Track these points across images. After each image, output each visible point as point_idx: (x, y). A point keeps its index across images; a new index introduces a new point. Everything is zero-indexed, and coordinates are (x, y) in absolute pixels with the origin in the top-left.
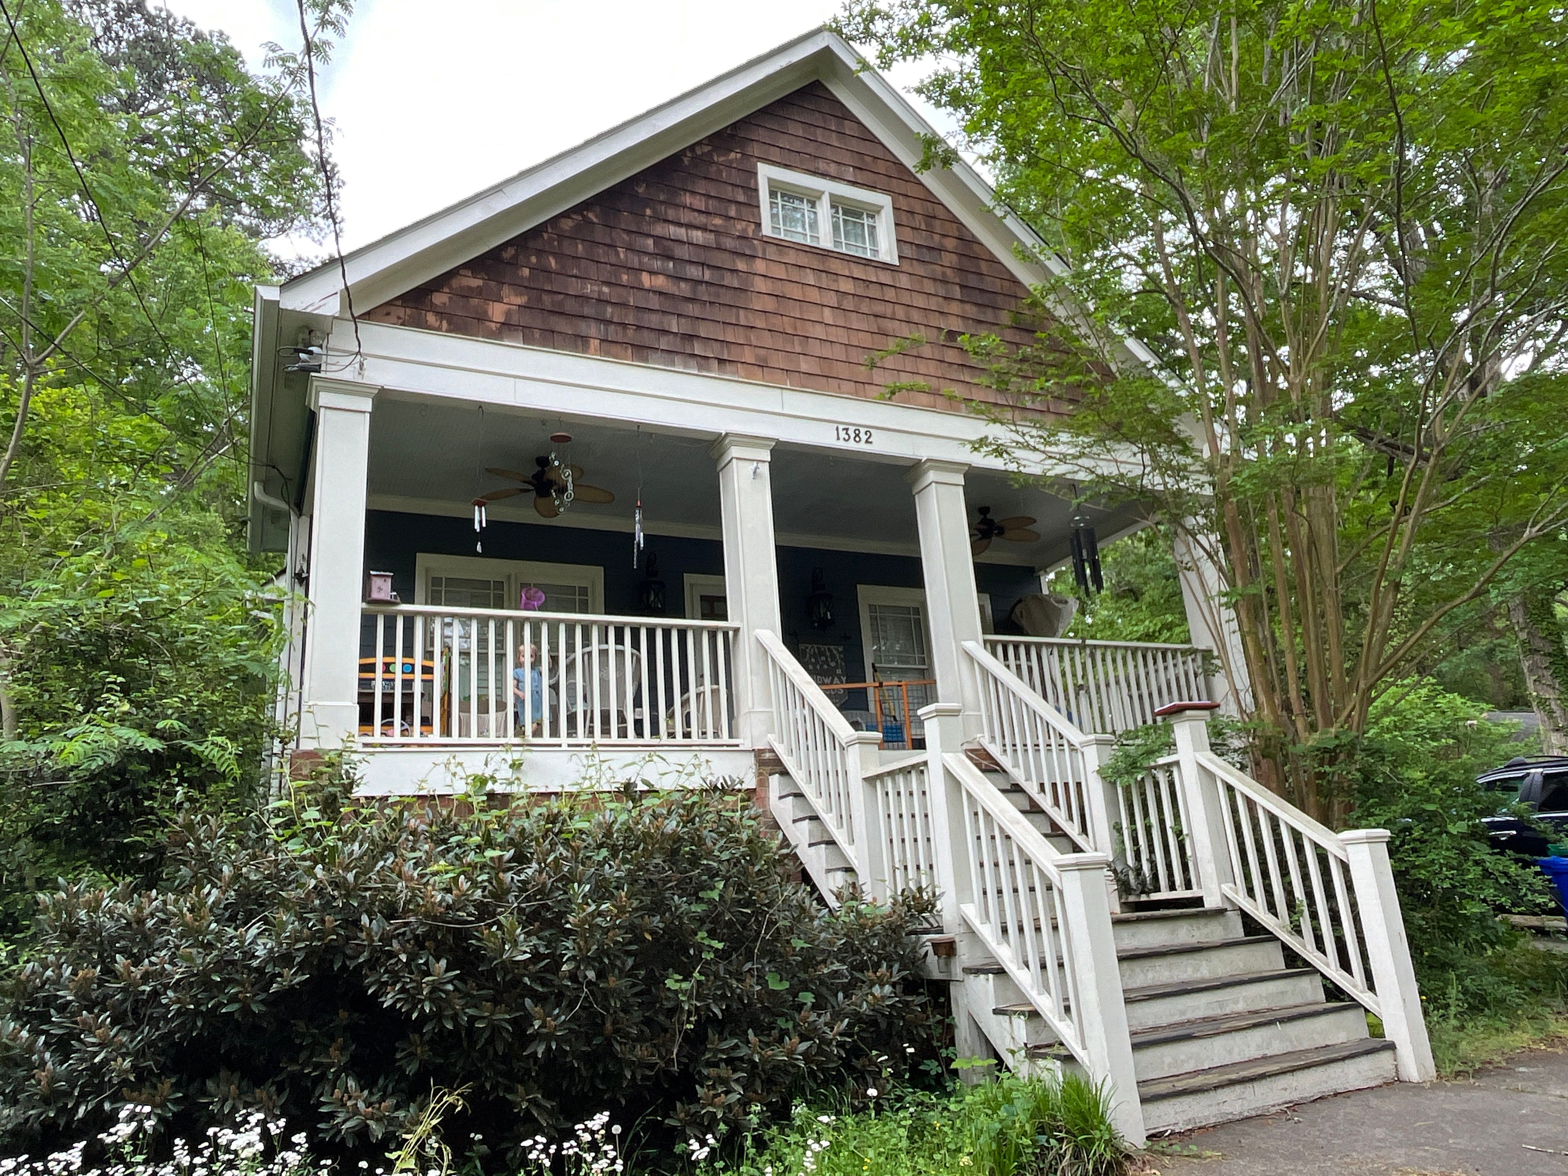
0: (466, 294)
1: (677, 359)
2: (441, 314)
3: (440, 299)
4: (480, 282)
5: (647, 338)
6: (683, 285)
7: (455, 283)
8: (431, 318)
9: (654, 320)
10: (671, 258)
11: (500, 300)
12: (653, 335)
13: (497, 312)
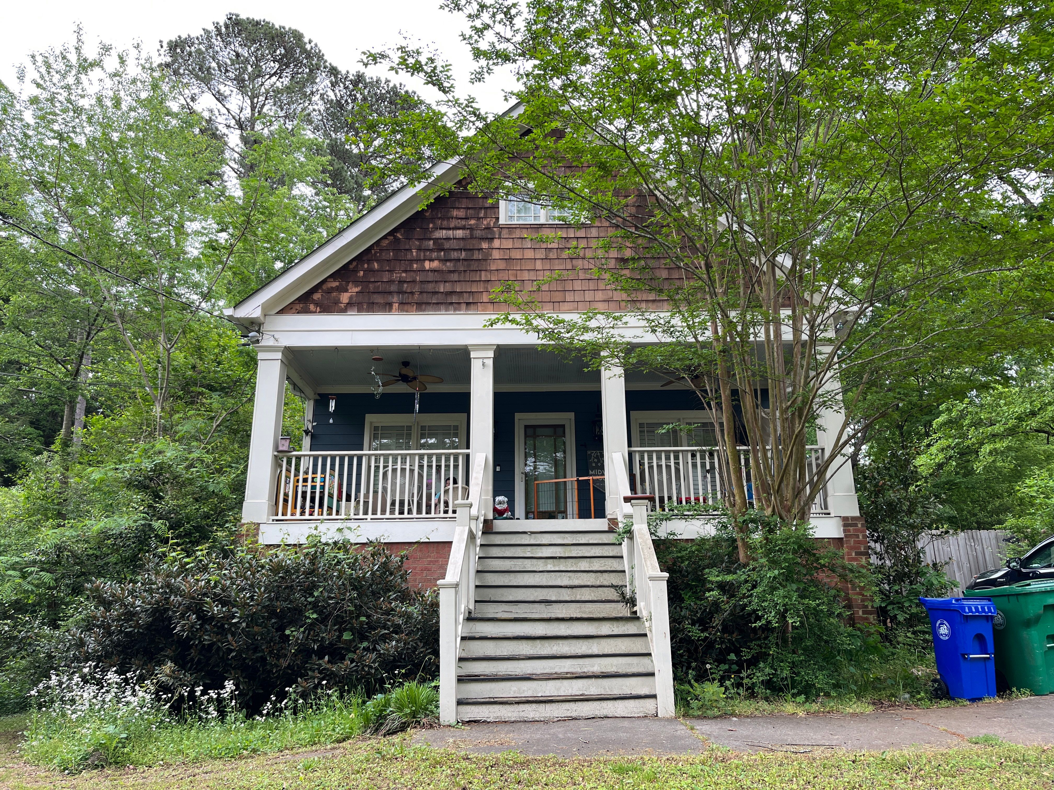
0: (330, 291)
1: (442, 307)
2: (317, 304)
3: (317, 296)
4: (337, 284)
5: (425, 298)
6: (448, 264)
7: (324, 287)
8: (312, 307)
9: (430, 287)
10: (443, 250)
11: (346, 291)
12: (430, 295)
13: (345, 298)
